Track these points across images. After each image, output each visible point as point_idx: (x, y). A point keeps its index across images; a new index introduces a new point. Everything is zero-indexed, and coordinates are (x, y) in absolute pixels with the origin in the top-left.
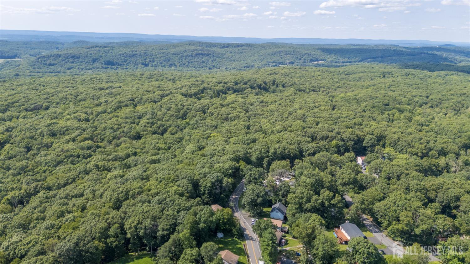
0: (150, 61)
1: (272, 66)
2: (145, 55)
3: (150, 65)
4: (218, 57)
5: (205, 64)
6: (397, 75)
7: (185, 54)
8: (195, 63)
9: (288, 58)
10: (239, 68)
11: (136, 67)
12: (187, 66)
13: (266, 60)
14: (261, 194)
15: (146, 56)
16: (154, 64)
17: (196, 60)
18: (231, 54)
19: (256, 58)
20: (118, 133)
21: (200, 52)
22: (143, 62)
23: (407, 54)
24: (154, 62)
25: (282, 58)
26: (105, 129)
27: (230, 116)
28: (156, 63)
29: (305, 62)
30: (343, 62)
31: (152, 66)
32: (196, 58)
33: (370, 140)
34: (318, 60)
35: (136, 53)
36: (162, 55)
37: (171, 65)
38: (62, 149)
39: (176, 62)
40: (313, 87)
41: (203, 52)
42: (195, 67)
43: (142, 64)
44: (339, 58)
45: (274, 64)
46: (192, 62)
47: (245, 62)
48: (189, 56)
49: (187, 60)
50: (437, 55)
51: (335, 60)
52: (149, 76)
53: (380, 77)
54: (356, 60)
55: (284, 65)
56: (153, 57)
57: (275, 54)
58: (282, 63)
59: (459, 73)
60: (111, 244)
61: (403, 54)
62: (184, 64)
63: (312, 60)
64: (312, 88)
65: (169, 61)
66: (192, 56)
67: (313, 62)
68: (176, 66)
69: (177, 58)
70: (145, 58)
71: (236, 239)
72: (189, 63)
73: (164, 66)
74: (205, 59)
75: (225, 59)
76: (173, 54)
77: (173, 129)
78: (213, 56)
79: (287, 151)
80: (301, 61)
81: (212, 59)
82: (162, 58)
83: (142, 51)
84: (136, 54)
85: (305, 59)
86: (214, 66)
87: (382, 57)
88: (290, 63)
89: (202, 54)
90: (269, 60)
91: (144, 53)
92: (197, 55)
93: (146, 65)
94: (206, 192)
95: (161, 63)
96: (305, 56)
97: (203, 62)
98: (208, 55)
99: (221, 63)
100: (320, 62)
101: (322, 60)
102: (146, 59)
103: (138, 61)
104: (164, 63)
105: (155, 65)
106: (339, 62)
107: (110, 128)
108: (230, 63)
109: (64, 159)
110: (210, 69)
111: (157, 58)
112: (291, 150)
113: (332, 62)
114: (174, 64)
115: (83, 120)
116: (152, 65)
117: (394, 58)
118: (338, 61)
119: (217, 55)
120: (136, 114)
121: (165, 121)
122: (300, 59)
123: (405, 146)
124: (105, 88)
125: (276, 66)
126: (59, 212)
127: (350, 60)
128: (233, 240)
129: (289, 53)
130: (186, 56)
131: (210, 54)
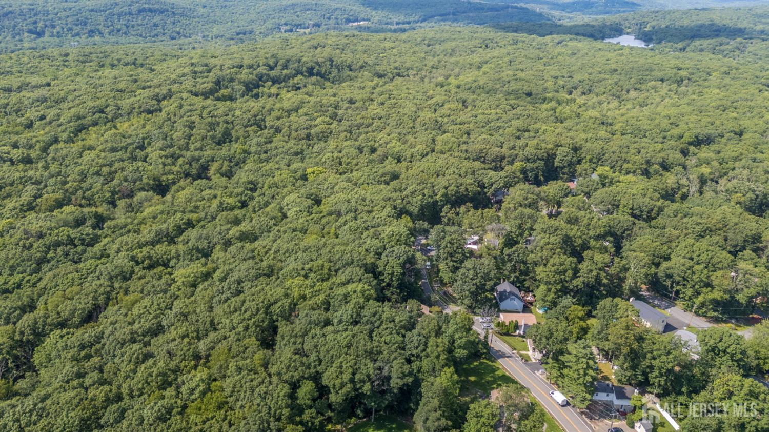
0: (46, 26)
1: (285, 31)
2: (33, 13)
3: (47, 34)
4: (182, 15)
5: (159, 29)
6: (503, 43)
7: (117, 10)
8: (140, 28)
9: (309, 16)
10: (228, 36)
11: (17, 38)
12: (125, 33)
13: (272, 21)
14: (492, 274)
15: (35, 15)
16: (55, 31)
17: (140, 22)
18: (204, 10)
19: (253, 17)
20: (116, 182)
21: (146, 6)
22: (31, 27)
23: (488, 9)
24: (53, 27)
25: (298, 16)
26: (83, 176)
27: (313, 131)
28: (58, 29)
29: (338, 24)
30: (398, 23)
31: (52, 36)
32: (141, 17)
33: (566, 156)
34: (357, 20)
35: (10, 9)
36: (68, 13)
37: (91, 33)
38: (26, 232)
39: (100, 27)
40: (396, 68)
41: (151, 6)
42: (141, 36)
43: (30, 32)
44: (390, 16)
45: (288, 28)
46: (133, 26)
47: (236, 24)
48: (125, 14)
49: (122, 22)
50: (527, 9)
51: (385, 19)
52: (81, 59)
53: (481, 47)
54: (417, 18)
55: (304, 28)
56: (50, 17)
57: (285, 9)
58: (301, 25)
59: (579, 38)
60: (313, 423)
61: (483, 9)
62: (119, 31)
63: (348, 21)
64: (396, 71)
65: (85, 24)
66: (130, 14)
67: (351, 24)
68: (101, 33)
69: (102, 19)
70: (34, 19)
71: (485, 361)
72: (127, 27)
73: (78, 34)
74: (157, 19)
75: (197, 19)
76: (92, 10)
77: (222, 165)
78: (173, 13)
79: (462, 188)
80: (330, 22)
81: (172, 20)
82: (70, 20)
83: (24, 6)
84: (11, 12)
85: (337, 19)
86: (179, 33)
87: (454, 14)
88: (314, 26)
89: (150, 10)
90: (277, 21)
91: (30, 10)
92: (140, 11)
93: (40, 34)
94: (395, 283)
95: (70, 29)
96: (337, 13)
97: (156, 25)
98: (162, 12)
99: (191, 27)
100: (362, 23)
101: (364, 20)
102: (35, 22)
103: (19, 27)
104: (77, 29)
105: (58, 33)
106: (391, 23)
107: (94, 174)
108: (207, 26)
109: (47, 253)
110: (173, 38)
111: (60, 19)
112: (468, 187)
113: (380, 22)
114: (98, 30)
115: (19, 161)
116: (52, 33)
117: (471, 15)
118: (389, 20)
119: (180, 11)
120: (129, 141)
121: (196, 150)
122: (329, 19)
123: (617, 161)
124: (15, 86)
125: (291, 31)
126: (158, 376)
127: (408, 20)
128: (482, 363)
129: (309, 7)
130: (119, 15)
131: (167, 11)
